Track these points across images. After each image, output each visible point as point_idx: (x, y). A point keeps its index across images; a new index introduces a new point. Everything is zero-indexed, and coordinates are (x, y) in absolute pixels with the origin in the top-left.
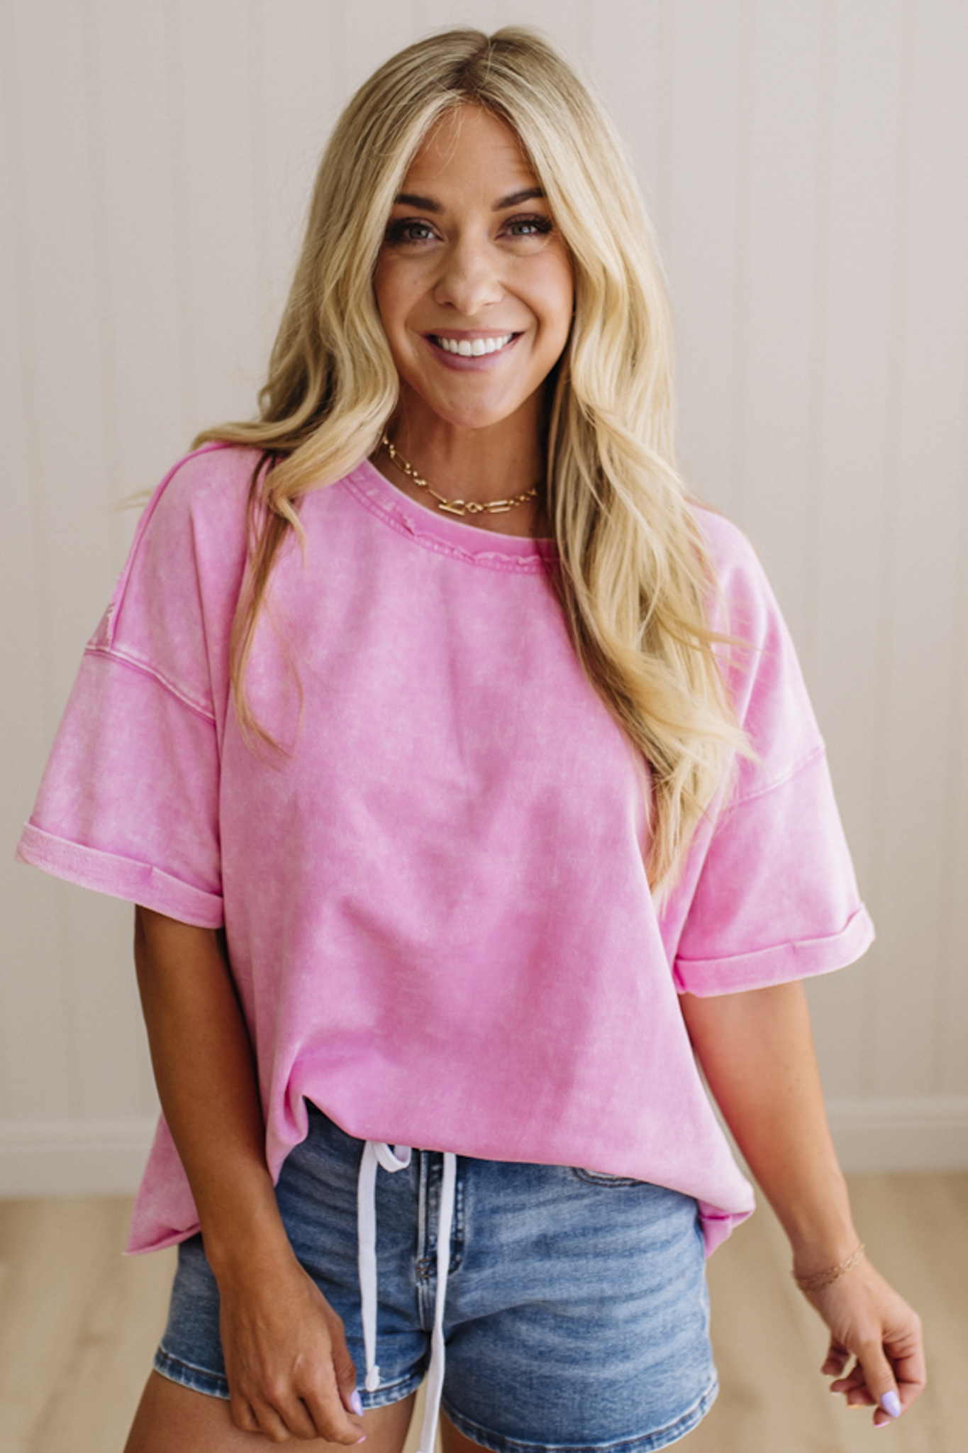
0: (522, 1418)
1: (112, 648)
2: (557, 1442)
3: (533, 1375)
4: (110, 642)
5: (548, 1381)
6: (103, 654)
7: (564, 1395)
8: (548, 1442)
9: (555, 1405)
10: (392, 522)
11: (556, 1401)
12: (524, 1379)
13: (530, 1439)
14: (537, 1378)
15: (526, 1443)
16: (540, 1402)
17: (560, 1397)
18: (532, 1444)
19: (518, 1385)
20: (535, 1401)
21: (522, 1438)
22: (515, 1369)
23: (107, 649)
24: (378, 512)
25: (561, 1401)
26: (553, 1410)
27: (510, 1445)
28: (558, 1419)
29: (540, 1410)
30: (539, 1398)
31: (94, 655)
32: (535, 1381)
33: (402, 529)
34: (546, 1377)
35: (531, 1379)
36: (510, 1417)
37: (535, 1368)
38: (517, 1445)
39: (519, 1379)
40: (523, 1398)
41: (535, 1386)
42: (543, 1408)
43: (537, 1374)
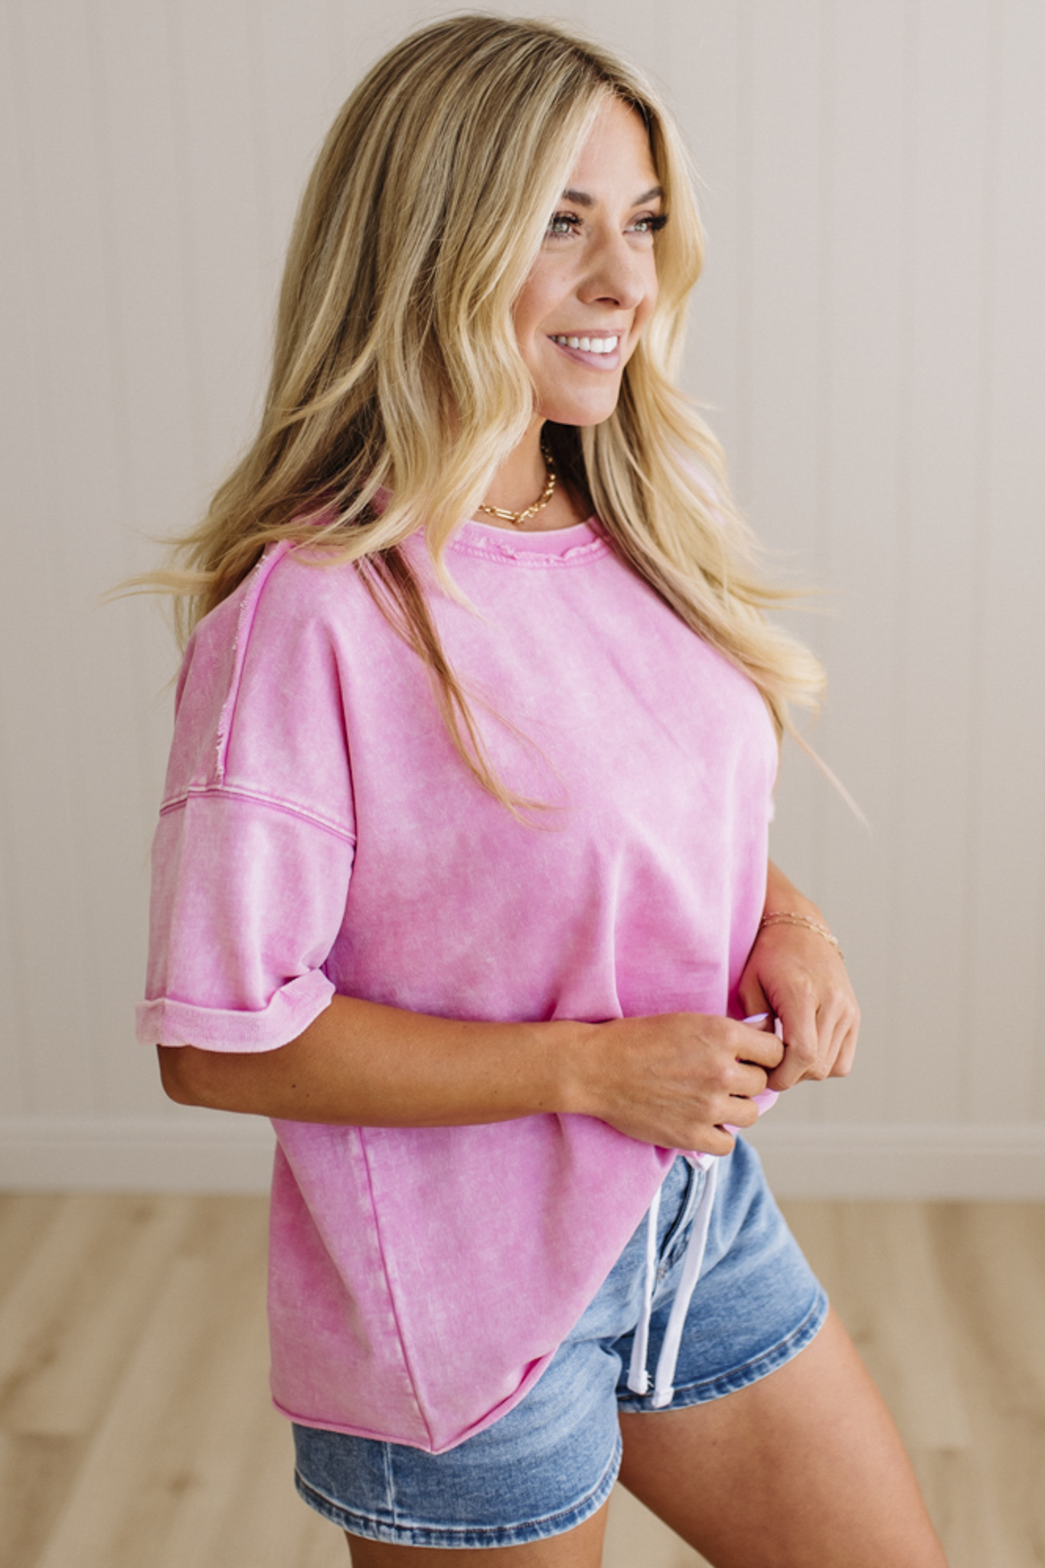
0: (753, 1331)
1: (225, 784)
2: (789, 1330)
3: (739, 1283)
4: (221, 778)
5: (752, 1278)
6: (216, 793)
7: (771, 1281)
8: (782, 1336)
9: (770, 1295)
10: (494, 558)
11: (768, 1292)
12: (735, 1293)
13: (769, 1345)
14: (744, 1282)
15: (766, 1351)
16: (759, 1302)
17: (771, 1285)
18: (772, 1348)
19: (733, 1302)
20: (754, 1305)
21: (762, 1349)
22: (723, 1289)
23: (219, 787)
24: (476, 553)
25: (771, 1289)
26: (773, 1302)
27: (754, 1366)
28: (779, 1307)
29: (763, 1310)
30: (756, 1299)
31: (205, 797)
32: (744, 1287)
33: (504, 559)
34: (749, 1276)
35: (739, 1288)
36: (742, 1339)
37: (738, 1275)
38: (760, 1359)
39: (730, 1296)
40: (744, 1311)
41: (747, 1291)
42: (763, 1306)
43: (742, 1280)
